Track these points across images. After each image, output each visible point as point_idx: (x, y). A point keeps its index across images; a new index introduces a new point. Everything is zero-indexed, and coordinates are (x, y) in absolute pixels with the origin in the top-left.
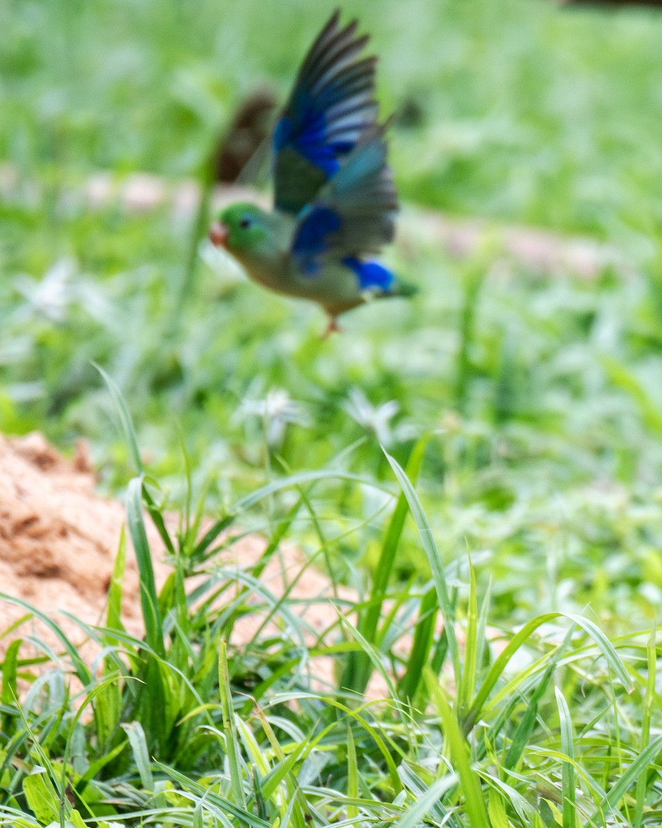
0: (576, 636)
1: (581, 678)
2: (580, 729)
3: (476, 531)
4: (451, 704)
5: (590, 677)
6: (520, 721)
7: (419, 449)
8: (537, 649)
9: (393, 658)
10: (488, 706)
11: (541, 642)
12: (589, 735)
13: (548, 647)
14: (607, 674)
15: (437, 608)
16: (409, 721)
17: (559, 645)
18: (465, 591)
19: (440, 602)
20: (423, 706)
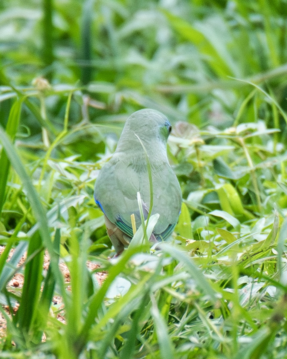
0: (167, 262)
1: (174, 298)
2: (178, 343)
3: (71, 177)
4: (62, 332)
5: (182, 297)
6: (124, 341)
7: (15, 111)
8: (134, 278)
9: (8, 295)
10: (95, 330)
11: (137, 269)
12: (186, 347)
13: (143, 273)
14: (197, 293)
15: (43, 249)
16: (26, 350)
17: (152, 272)
18: (66, 231)
19: (44, 243)
20: (38, 335)
